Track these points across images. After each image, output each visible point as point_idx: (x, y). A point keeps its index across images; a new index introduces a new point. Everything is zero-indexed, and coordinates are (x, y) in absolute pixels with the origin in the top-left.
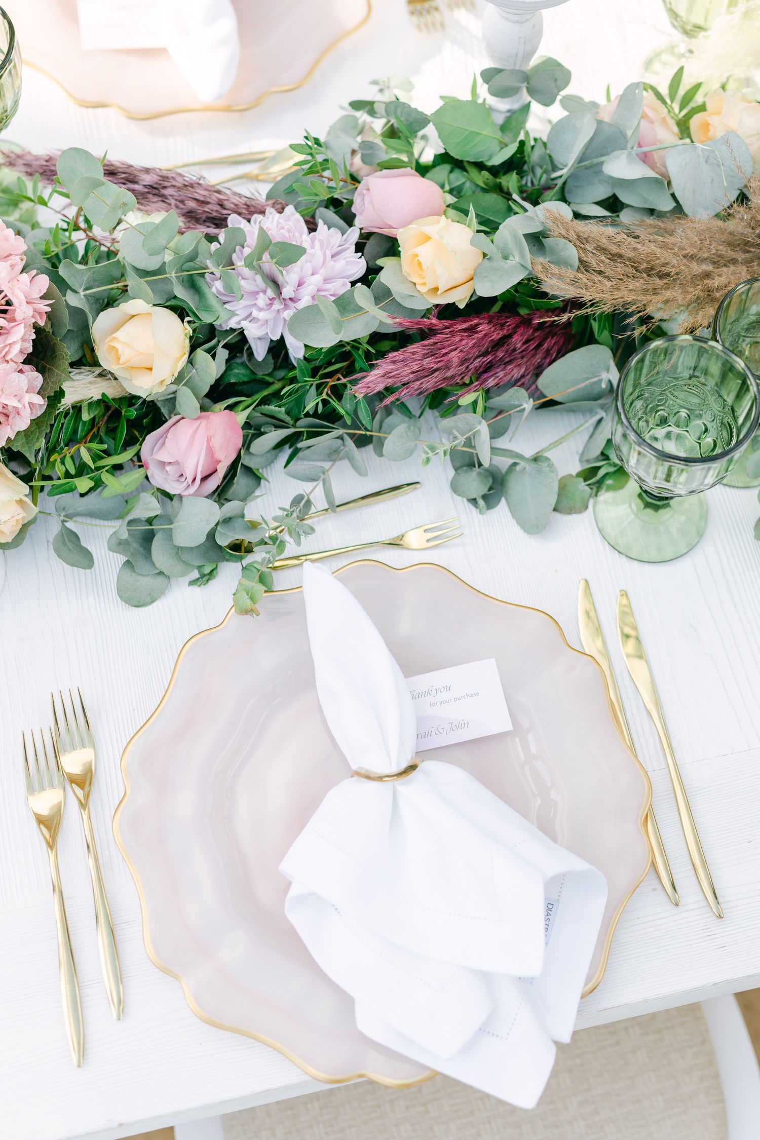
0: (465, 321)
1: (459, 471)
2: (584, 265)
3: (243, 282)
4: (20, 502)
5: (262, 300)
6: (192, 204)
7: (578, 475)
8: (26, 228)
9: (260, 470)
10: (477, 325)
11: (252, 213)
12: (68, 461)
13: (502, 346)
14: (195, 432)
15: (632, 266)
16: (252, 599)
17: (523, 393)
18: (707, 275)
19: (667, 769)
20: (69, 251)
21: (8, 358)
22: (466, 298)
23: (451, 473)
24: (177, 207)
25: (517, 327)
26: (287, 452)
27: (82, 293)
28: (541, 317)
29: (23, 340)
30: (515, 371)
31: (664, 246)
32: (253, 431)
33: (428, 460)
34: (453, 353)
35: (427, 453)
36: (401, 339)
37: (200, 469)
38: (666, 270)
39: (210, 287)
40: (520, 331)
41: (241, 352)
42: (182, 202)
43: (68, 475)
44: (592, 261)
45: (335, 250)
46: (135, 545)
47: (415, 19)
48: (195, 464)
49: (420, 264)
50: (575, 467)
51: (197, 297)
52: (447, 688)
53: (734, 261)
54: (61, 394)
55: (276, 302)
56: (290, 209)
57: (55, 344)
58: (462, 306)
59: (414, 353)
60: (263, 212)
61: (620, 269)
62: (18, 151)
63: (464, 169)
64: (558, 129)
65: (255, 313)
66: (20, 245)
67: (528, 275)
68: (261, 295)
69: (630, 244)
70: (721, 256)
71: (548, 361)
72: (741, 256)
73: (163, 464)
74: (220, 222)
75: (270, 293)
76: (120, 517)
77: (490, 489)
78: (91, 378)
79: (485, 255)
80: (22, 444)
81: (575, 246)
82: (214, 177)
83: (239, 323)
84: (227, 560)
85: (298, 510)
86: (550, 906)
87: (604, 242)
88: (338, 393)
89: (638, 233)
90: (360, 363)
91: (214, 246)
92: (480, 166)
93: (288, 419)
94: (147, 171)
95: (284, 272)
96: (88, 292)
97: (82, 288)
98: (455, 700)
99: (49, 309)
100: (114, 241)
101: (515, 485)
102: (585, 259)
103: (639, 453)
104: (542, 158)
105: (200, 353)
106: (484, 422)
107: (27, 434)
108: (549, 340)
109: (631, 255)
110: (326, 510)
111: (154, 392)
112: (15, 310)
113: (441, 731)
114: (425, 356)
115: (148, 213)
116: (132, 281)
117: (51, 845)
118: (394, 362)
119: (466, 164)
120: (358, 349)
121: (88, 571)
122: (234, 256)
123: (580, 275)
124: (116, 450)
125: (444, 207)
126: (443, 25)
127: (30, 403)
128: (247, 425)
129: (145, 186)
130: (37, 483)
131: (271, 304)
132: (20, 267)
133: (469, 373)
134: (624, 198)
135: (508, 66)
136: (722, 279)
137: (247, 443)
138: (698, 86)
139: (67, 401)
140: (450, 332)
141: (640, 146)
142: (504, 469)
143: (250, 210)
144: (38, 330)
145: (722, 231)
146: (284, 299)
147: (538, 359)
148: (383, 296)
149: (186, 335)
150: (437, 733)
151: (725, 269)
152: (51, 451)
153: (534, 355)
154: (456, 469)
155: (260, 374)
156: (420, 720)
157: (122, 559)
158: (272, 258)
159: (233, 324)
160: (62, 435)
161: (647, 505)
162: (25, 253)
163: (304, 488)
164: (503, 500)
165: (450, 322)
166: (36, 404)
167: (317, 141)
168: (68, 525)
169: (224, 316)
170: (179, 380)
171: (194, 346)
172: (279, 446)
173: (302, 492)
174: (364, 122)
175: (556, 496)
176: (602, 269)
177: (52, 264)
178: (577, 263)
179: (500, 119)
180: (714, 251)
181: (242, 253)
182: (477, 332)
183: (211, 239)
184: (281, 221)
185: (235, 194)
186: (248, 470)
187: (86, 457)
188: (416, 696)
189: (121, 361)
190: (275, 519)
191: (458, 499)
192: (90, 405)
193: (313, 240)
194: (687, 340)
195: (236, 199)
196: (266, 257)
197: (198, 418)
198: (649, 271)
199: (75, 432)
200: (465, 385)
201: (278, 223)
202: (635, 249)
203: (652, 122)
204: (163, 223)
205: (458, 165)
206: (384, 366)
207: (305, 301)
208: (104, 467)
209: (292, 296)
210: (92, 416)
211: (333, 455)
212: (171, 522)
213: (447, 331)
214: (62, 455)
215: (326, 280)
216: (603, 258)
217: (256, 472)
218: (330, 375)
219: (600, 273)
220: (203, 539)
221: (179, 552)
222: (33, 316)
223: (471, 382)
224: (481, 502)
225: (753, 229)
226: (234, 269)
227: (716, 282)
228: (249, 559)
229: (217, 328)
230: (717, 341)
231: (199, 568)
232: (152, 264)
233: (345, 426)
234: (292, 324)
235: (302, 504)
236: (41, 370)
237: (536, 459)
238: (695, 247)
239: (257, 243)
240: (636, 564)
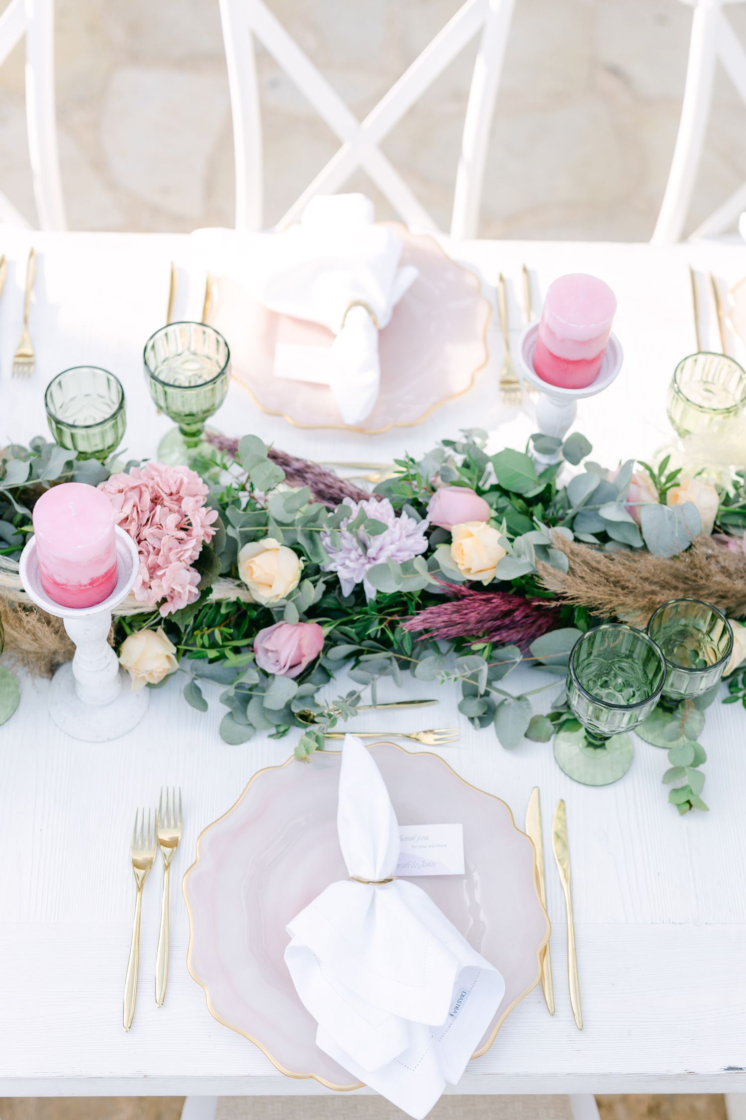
0: (485, 594)
1: (466, 698)
2: (572, 571)
3: (343, 541)
4: (168, 657)
5: (353, 555)
6: (322, 486)
7: (548, 716)
8: (211, 483)
9: (332, 672)
10: (493, 598)
11: (360, 499)
12: (206, 638)
13: (509, 616)
14: (293, 633)
15: (605, 578)
16: (307, 751)
17: (517, 650)
18: (653, 593)
19: (566, 925)
20: (236, 502)
21: (182, 559)
22: (489, 579)
23: (461, 698)
24: (312, 486)
25: (520, 605)
26: (352, 663)
27: (238, 529)
28: (539, 601)
29: (194, 548)
30: (515, 634)
31: (630, 569)
32: (331, 642)
33: (443, 681)
34: (472, 614)
35: (443, 677)
36: (440, 599)
37: (290, 658)
38: (627, 584)
39: (322, 540)
40: (522, 609)
41: (335, 589)
42: (316, 484)
43: (203, 646)
44: (579, 569)
45: (410, 532)
46: (237, 703)
47: (502, 394)
48: (287, 654)
49: (462, 551)
50: (547, 710)
51: (312, 546)
52: (426, 838)
53: (676, 588)
54: (209, 591)
55: (363, 557)
56: (386, 501)
57: (213, 558)
58: (485, 584)
59: (446, 609)
60: (367, 500)
61: (596, 577)
62: (216, 433)
63: (509, 497)
64: (577, 480)
65: (347, 562)
66: (205, 490)
67: (533, 571)
68: (354, 551)
69: (605, 563)
70: (667, 583)
71: (539, 633)
72: (681, 586)
73: (267, 651)
74: (337, 501)
75: (360, 551)
76: (231, 683)
77: (484, 714)
78: (232, 586)
79: (507, 553)
80: (178, 619)
81: (568, 557)
82: (341, 474)
83: (335, 567)
84: (297, 726)
85: (351, 700)
86: (464, 994)
87: (588, 558)
88: (393, 626)
89: (613, 557)
90: (412, 610)
91: (331, 514)
92: (519, 496)
93: (356, 638)
94: (297, 460)
95: (372, 539)
96: (243, 529)
97: (239, 526)
98: (430, 847)
99: (214, 533)
100: (266, 501)
101: (502, 715)
102: (573, 567)
103: (579, 696)
104: (563, 499)
105: (307, 583)
106: (486, 663)
107: (182, 612)
108: (542, 619)
109: (605, 570)
110: (371, 706)
111: (271, 602)
112: (192, 530)
113: (416, 865)
114: (453, 612)
115: (292, 486)
116: (272, 527)
117: (140, 889)
118: (431, 613)
119: (511, 494)
120: (412, 600)
121: (203, 713)
122: (342, 524)
123: (568, 577)
124: (238, 636)
125: (489, 518)
126: (520, 402)
127: (190, 592)
128: (328, 638)
129: (294, 470)
130: (182, 647)
131: (358, 559)
132: (203, 503)
133: (483, 630)
134: (612, 534)
135: (549, 433)
136: (663, 597)
137: (326, 649)
138: (679, 471)
139: (213, 597)
140: (473, 599)
141: (628, 501)
142: (497, 703)
143: (359, 497)
144: (205, 547)
145: (671, 567)
146: (369, 558)
147: (533, 630)
148: (434, 567)
149: (299, 568)
150: (413, 866)
151: (667, 592)
152: (194, 629)
153: (530, 628)
154: (465, 696)
155: (344, 605)
156: (402, 855)
157: (228, 710)
158: (366, 528)
159: (331, 567)
160: (205, 620)
161: (590, 744)
162: (207, 496)
163: (358, 687)
164: (493, 724)
165: (475, 592)
166: (193, 593)
167: (412, 460)
168: (196, 682)
169: (326, 561)
170: (289, 597)
171: (304, 576)
172: (348, 657)
173: (356, 690)
174: (449, 456)
175: (527, 726)
176: (584, 576)
177: (223, 507)
178: (567, 569)
179: (541, 469)
180: (662, 578)
181: (347, 522)
182: (492, 603)
183: (329, 510)
184: (378, 507)
185: (352, 485)
186: (323, 669)
187: (218, 637)
188: (402, 839)
189: (254, 576)
190: (334, 703)
191: (462, 716)
192: (228, 604)
193: (396, 523)
194: (627, 629)
195: (352, 489)
196: (362, 527)
197: (297, 625)
198: (616, 583)
199: (214, 620)
200: (478, 637)
201: (376, 508)
202: (608, 567)
203: (639, 486)
204: (299, 493)
205: (505, 493)
206: (424, 615)
207: (382, 560)
208: (228, 646)
209: (374, 556)
210: (227, 611)
211: (383, 670)
212: (264, 691)
213: (471, 598)
214: (202, 633)
215: (399, 550)
216: (586, 568)
217: (329, 672)
218: (391, 614)
219: (582, 578)
220: (282, 706)
221: (266, 712)
222: (203, 535)
223: (484, 636)
224: (477, 721)
225: (691, 569)
226: (340, 532)
227: (658, 599)
228: (313, 728)
229: (321, 568)
230: (647, 634)
231: (278, 726)
232: (288, 519)
233: (394, 652)
234: (370, 574)
235: (354, 698)
236: (202, 573)
237: (519, 698)
238: (649, 573)
239: (357, 517)
240: (575, 784)
